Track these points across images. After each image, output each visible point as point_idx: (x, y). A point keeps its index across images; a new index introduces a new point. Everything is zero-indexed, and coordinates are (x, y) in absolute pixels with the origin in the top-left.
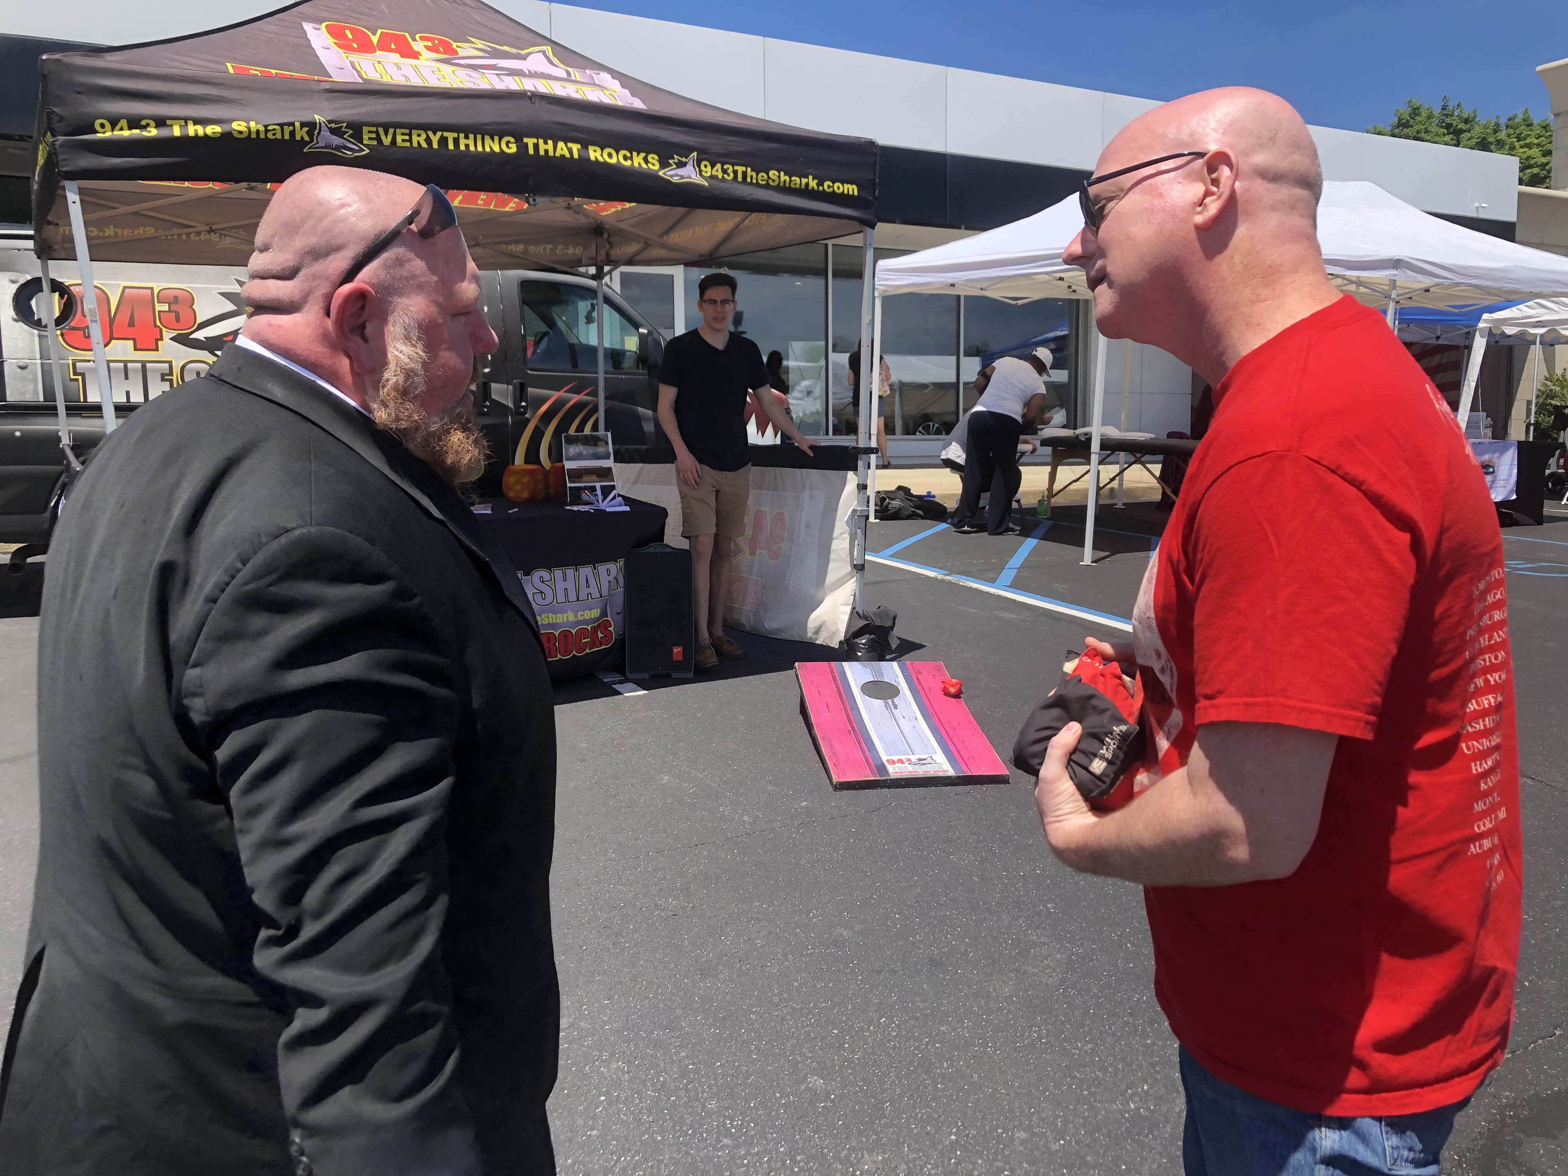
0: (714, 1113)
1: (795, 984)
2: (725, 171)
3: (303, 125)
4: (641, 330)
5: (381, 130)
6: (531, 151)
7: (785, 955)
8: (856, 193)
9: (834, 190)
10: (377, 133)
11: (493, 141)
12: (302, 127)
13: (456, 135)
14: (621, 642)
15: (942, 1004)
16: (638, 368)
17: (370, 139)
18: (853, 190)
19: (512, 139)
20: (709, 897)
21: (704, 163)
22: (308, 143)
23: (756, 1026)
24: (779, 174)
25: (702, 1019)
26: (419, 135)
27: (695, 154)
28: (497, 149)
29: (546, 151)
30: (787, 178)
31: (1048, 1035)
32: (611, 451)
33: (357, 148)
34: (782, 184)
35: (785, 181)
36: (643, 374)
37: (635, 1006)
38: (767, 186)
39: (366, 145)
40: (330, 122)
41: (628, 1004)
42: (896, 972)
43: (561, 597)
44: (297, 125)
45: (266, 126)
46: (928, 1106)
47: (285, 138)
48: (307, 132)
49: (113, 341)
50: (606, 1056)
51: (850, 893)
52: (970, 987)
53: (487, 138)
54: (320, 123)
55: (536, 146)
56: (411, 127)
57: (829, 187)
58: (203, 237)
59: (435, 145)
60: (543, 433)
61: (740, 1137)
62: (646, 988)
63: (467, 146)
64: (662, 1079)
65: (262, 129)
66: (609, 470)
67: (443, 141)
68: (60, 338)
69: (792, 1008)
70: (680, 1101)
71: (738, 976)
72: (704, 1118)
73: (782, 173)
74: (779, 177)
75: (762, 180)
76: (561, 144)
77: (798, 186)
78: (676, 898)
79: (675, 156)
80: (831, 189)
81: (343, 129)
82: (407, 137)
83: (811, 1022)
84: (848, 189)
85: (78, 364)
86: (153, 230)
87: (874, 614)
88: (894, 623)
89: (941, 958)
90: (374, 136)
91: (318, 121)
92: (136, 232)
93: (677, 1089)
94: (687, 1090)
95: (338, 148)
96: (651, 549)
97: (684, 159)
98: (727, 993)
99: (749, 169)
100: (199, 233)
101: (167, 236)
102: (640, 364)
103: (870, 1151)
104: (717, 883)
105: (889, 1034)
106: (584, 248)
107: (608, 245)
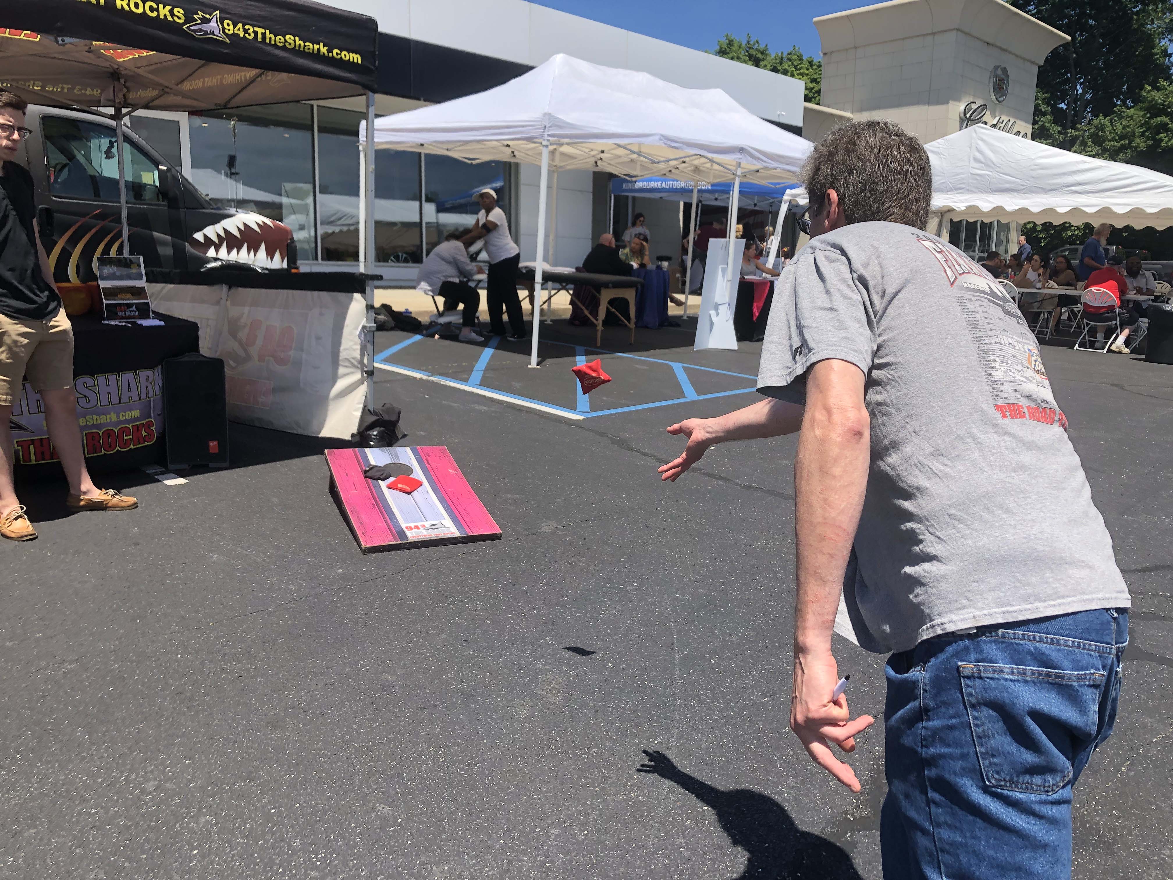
0: (300, 850)
1: (355, 727)
2: (246, 31)
4: (160, 167)
7: (342, 702)
8: (360, 61)
9: (341, 57)
14: (161, 438)
15: (477, 730)
16: (158, 200)
18: (357, 59)
20: (269, 658)
21: (226, 21)
23: (326, 766)
24: (295, 38)
25: (278, 766)
27: (219, 12)
30: (301, 43)
31: (562, 746)
32: (143, 272)
34: (297, 48)
35: (300, 45)
36: (164, 206)
37: (216, 763)
38: (284, 48)
41: (209, 760)
42: (436, 706)
43: (105, 402)
46: (479, 818)
50: (193, 811)
51: (389, 643)
52: (497, 713)
57: (337, 54)
60: (71, 254)
61: (326, 868)
62: (224, 744)
64: (248, 826)
66: (143, 288)
69: (355, 748)
70: (268, 843)
71: (304, 725)
72: (291, 855)
73: (297, 38)
74: (295, 41)
75: (280, 42)
77: (311, 51)
78: (239, 661)
79: (199, 13)
80: (339, 56)
83: (372, 758)
84: (353, 57)
87: (382, 410)
88: (399, 417)
89: (471, 691)
93: (264, 833)
94: (273, 833)
96: (186, 358)
97: (207, 16)
98: (297, 741)
99: (268, 32)
102: (160, 196)
103: (437, 864)
104: (274, 645)
105: (438, 760)
106: (102, 91)
107: (125, 90)
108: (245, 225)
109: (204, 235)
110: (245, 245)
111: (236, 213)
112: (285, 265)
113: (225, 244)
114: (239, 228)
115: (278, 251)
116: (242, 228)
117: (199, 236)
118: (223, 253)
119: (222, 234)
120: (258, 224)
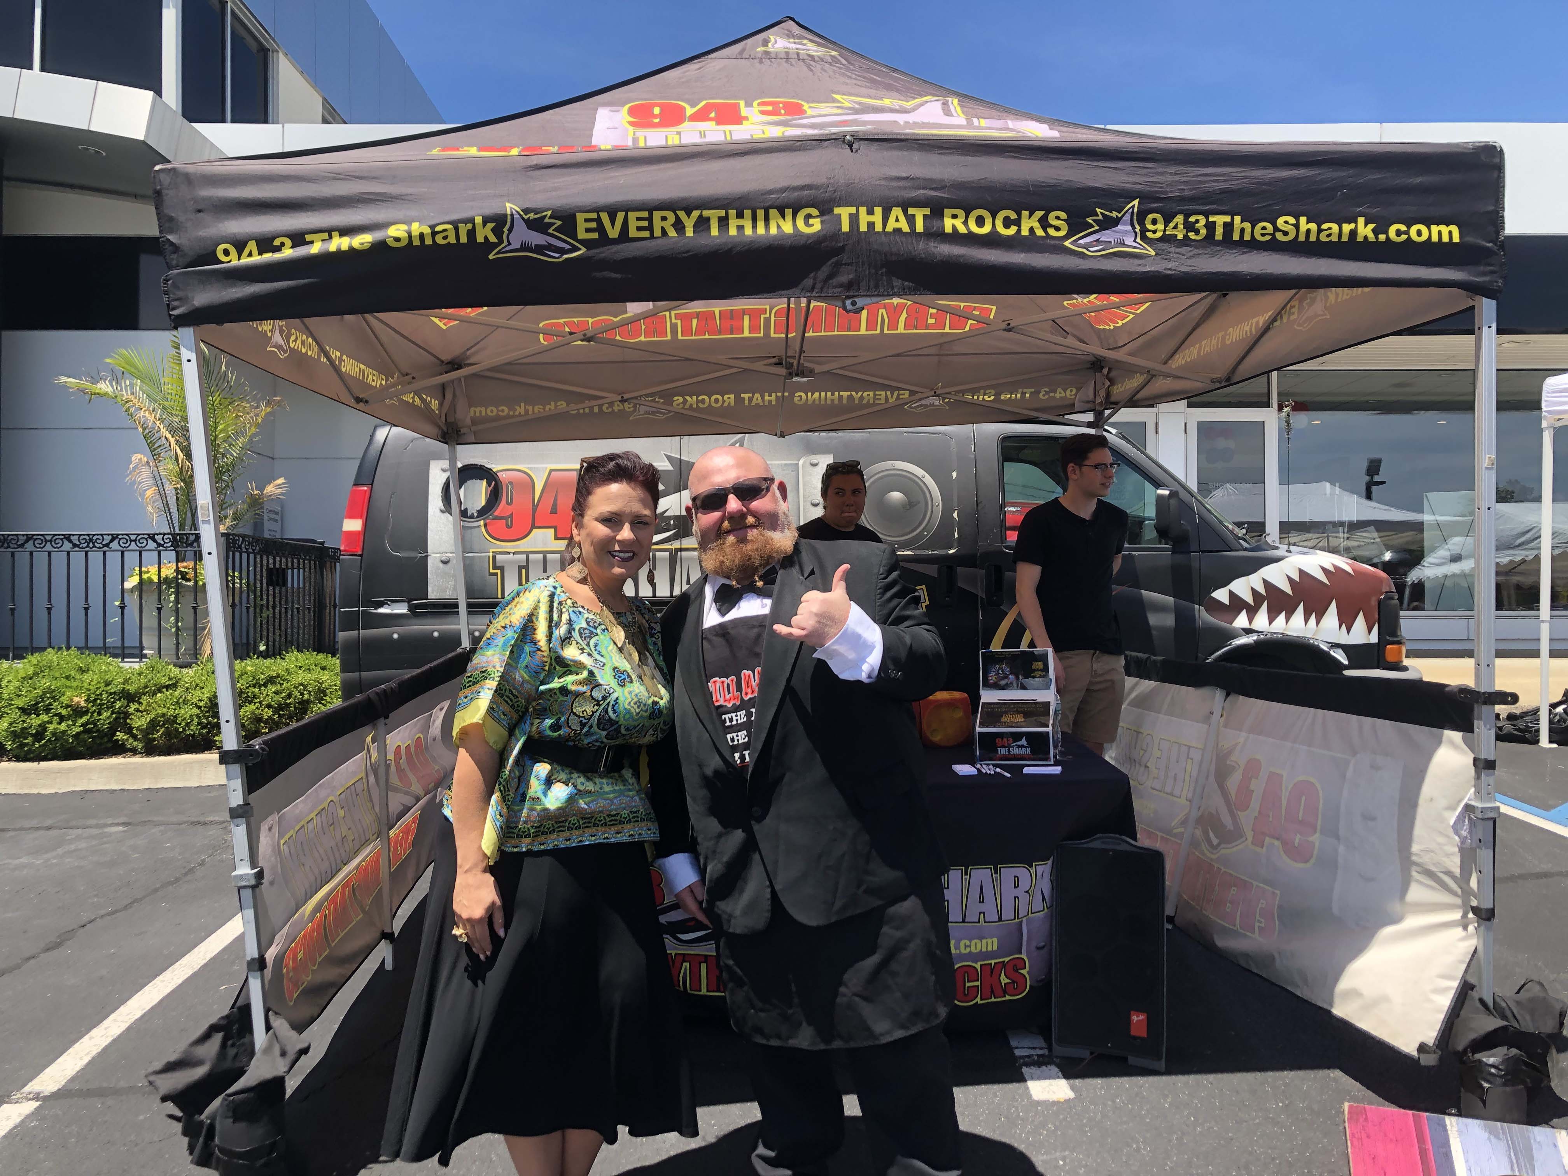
2: (1190, 227)
3: (485, 221)
4: (1160, 491)
5: (605, 217)
6: (845, 227)
8: (1456, 239)
9: (1409, 238)
10: (599, 220)
11: (783, 216)
12: (485, 223)
13: (722, 213)
14: (1037, 991)
16: (1160, 542)
17: (588, 230)
18: (1450, 233)
19: (815, 212)
21: (1151, 216)
22: (495, 245)
24: (1298, 221)
26: (664, 219)
27: (1136, 202)
28: (787, 227)
29: (871, 225)
30: (1313, 226)
33: (567, 247)
34: (1302, 238)
35: (1308, 231)
36: (1167, 550)
38: (1273, 246)
39: (582, 242)
40: (526, 211)
44: (479, 220)
45: (432, 227)
47: (462, 241)
48: (493, 230)
49: (535, 531)
53: (773, 212)
54: (512, 215)
55: (854, 219)
56: (651, 208)
57: (1399, 233)
58: (616, 408)
59: (689, 232)
63: (740, 228)
65: (427, 230)
66: (1048, 705)
67: (702, 224)
68: (483, 529)
73: (1303, 220)
74: (1297, 226)
75: (1263, 235)
76: (897, 212)
77: (1335, 238)
79: (1098, 210)
80: (1404, 237)
81: (547, 220)
82: (645, 224)
84: (1440, 233)
85: (498, 557)
86: (565, 404)
90: (594, 225)
91: (509, 212)
92: (547, 408)
95: (539, 249)
96: (1097, 843)
97: (1114, 214)
99: (1238, 219)
100: (611, 404)
101: (578, 410)
102: (1159, 535)
106: (1078, 390)
107: (1108, 383)
108: (1301, 572)
109: (1230, 592)
110: (1301, 607)
111: (1288, 554)
112: (1374, 638)
113: (1265, 606)
114: (1290, 579)
115: (1361, 615)
116: (1297, 578)
117: (1221, 595)
118: (1261, 621)
119: (1261, 590)
120: (1324, 570)
